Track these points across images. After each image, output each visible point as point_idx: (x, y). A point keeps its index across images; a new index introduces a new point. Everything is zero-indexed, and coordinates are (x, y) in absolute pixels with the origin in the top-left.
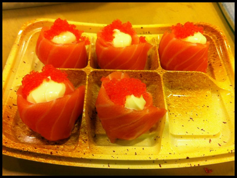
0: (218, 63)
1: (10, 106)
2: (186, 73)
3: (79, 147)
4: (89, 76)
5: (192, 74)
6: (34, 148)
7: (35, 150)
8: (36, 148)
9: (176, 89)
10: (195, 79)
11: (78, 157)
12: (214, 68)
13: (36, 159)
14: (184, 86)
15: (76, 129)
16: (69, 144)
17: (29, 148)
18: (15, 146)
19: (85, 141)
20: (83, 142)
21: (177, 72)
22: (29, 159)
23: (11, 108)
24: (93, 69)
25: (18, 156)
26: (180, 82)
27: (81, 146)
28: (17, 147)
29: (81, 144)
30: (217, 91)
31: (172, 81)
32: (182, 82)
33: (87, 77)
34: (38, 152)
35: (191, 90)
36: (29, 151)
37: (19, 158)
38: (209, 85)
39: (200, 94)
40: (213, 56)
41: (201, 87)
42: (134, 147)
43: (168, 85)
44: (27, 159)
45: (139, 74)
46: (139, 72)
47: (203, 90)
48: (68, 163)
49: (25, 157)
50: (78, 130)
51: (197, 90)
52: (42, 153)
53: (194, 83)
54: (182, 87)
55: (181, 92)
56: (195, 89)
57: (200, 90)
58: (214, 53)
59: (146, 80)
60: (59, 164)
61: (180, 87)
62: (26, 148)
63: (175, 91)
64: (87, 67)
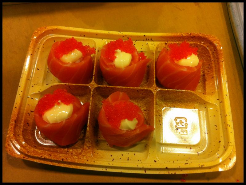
0: (211, 76)
1: (28, 113)
2: (177, 91)
3: (85, 152)
4: (93, 92)
5: (182, 92)
6: (49, 156)
7: (50, 157)
8: (51, 156)
9: (168, 102)
10: (185, 95)
11: (83, 163)
12: (207, 79)
13: (51, 163)
14: (175, 99)
15: (82, 135)
16: (77, 146)
17: (46, 156)
18: (35, 154)
19: (89, 147)
20: (87, 148)
21: (169, 91)
22: (46, 164)
23: (29, 115)
24: (97, 85)
25: (38, 161)
26: (171, 97)
27: (86, 151)
28: (36, 155)
29: (86, 150)
30: (205, 104)
31: (165, 96)
32: (173, 97)
33: (92, 93)
34: (52, 159)
35: (181, 102)
36: (46, 158)
37: (39, 162)
38: (198, 100)
39: (188, 106)
40: (208, 68)
41: (190, 101)
42: (127, 153)
43: (161, 98)
44: (44, 163)
45: (136, 90)
46: (136, 89)
47: (192, 103)
48: (75, 166)
49: (43, 161)
50: (84, 136)
51: (186, 103)
52: (55, 159)
53: (184, 98)
54: (173, 100)
55: (172, 104)
56: (184, 102)
57: (189, 103)
58: (209, 65)
59: (142, 94)
60: (69, 167)
61: (172, 100)
62: (44, 156)
63: (167, 103)
64: (91, 83)
